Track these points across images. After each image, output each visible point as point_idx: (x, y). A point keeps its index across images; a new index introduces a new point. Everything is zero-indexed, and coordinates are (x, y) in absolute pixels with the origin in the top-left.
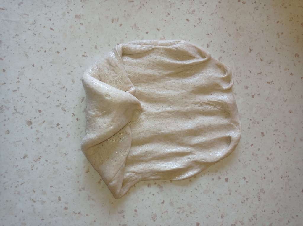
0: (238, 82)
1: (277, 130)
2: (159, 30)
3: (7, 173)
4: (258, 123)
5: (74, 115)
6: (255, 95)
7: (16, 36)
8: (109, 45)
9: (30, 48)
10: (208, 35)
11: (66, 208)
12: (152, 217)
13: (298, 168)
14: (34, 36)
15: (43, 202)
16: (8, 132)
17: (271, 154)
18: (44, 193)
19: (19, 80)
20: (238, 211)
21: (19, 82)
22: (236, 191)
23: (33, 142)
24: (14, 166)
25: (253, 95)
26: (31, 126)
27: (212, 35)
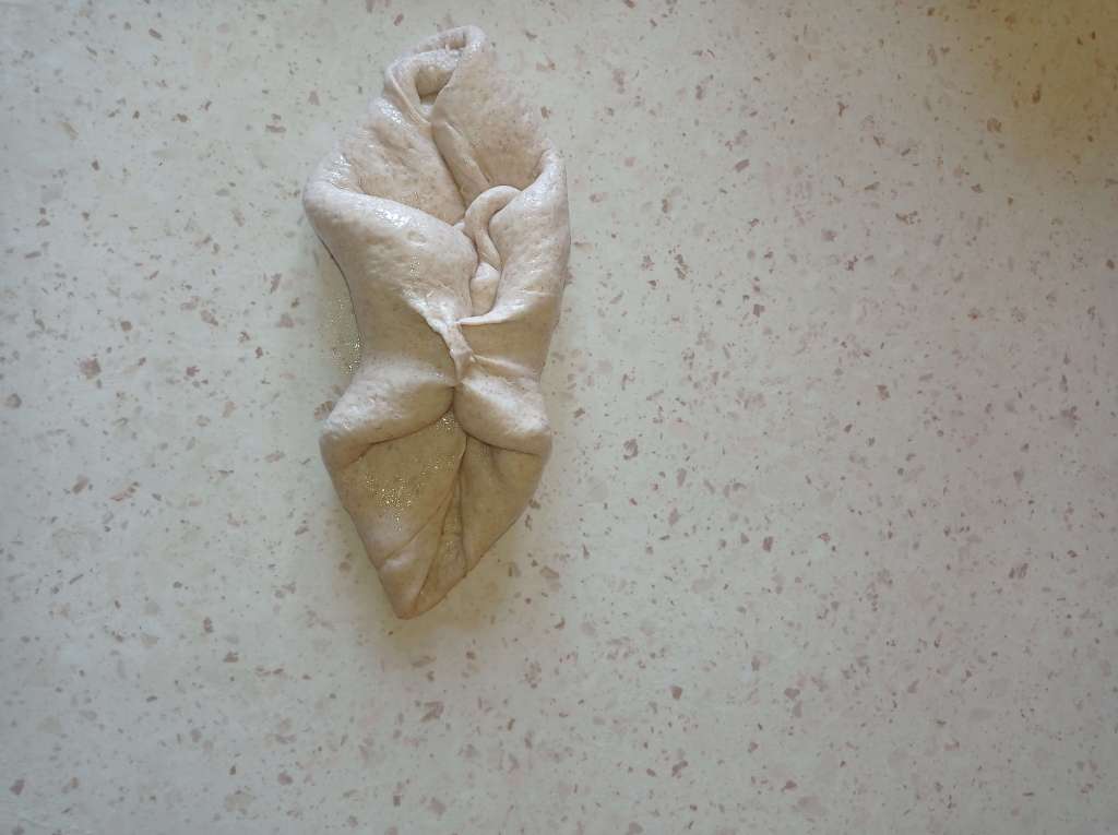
0: (803, 216)
1: (931, 376)
2: (531, 36)
3: (20, 543)
4: (867, 355)
5: (248, 338)
6: (856, 260)
7: (23, 56)
8: (360, 90)
9: (79, 102)
10: (700, 53)
11: (231, 658)
12: (526, 675)
13: (1000, 501)
14: (91, 58)
15: (150, 640)
16: (16, 401)
17: (909, 457)
18: (153, 609)
19: (47, 217)
20: (806, 646)
21: (45, 223)
22: (798, 580)
23: (105, 433)
24: (43, 518)
25: (852, 259)
26: (95, 379)
27: (714, 56)
